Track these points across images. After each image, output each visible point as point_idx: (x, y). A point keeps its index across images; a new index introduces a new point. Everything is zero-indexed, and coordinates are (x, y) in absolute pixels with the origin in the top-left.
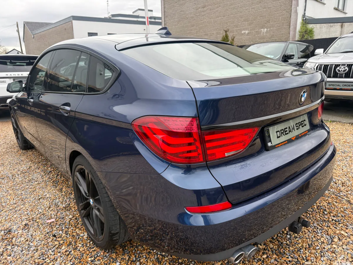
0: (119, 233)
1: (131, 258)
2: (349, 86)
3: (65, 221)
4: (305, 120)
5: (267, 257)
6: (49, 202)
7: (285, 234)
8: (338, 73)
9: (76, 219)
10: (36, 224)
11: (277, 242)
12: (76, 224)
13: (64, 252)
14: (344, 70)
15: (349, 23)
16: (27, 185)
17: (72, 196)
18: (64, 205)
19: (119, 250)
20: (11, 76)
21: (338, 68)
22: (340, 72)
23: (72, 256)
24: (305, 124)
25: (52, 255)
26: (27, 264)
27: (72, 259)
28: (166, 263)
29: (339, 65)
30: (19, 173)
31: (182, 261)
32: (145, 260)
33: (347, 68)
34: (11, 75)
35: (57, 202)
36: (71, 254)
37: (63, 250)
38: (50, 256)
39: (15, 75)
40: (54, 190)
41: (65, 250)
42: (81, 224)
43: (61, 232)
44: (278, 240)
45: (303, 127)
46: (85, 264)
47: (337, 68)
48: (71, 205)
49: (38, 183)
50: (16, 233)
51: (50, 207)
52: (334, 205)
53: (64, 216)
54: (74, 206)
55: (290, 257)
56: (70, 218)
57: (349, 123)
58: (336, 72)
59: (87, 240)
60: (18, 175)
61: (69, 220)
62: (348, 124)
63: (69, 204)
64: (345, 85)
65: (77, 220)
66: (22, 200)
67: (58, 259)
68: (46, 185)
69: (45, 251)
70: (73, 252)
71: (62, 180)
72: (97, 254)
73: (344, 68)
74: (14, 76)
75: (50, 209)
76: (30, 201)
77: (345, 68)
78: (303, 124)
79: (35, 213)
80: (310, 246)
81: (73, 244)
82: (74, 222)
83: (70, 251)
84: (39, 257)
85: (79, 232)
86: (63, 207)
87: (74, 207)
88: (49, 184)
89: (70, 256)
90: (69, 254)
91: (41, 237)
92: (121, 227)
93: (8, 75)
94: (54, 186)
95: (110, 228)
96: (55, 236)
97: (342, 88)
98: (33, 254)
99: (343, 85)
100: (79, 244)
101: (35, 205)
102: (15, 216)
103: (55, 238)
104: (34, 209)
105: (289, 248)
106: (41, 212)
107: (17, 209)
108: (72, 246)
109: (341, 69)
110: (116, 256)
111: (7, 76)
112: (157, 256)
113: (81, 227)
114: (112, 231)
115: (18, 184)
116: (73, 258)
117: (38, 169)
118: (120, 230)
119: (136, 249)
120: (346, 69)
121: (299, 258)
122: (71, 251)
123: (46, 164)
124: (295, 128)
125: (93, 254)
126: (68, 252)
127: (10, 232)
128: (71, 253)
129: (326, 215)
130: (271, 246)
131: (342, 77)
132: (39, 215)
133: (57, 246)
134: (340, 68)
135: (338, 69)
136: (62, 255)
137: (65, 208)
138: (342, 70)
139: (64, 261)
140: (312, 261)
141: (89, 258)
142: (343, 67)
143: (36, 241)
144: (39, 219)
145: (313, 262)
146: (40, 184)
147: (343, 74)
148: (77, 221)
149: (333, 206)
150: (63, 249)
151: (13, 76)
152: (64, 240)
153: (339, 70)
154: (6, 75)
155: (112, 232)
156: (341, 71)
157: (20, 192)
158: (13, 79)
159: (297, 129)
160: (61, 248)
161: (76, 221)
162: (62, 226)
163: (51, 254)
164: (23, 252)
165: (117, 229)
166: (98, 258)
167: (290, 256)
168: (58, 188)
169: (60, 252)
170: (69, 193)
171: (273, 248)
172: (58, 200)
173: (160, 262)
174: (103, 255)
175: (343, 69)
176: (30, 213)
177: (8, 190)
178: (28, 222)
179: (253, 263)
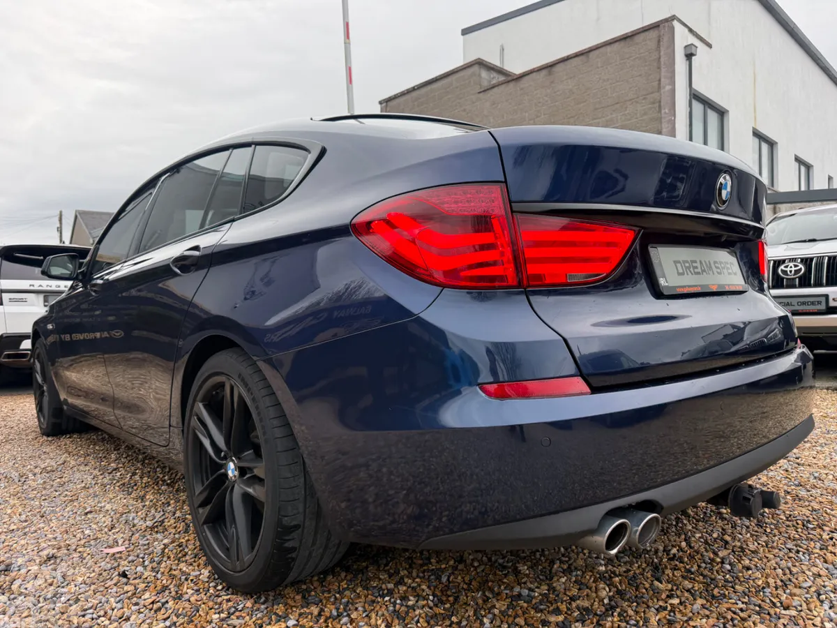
0: (300, 530)
1: (324, 611)
2: (813, 303)
3: (151, 549)
5: (681, 603)
6: (112, 517)
7: (718, 564)
8: (783, 279)
9: (180, 546)
10: (76, 555)
11: (701, 577)
12: (180, 555)
13: (147, 604)
14: (795, 271)
15: (789, 205)
16: (56, 491)
17: (170, 508)
18: (149, 523)
19: (294, 598)
20: (40, 288)
21: (782, 267)
22: (787, 275)
23: (170, 611)
24: (734, 272)
25: (116, 610)
26: (50, 626)
27: (169, 617)
28: (418, 619)
29: (784, 261)
30: (37, 470)
31: (460, 618)
32: (364, 615)
33: (801, 266)
34: (40, 286)
35: (131, 518)
36: (166, 608)
37: (145, 600)
38: (110, 612)
39: (51, 287)
40: (125, 499)
41: (150, 601)
42: (193, 556)
43: (140, 569)
44: (702, 575)
45: (729, 274)
46: (205, 625)
47: (779, 266)
48: (166, 524)
49: (85, 487)
50: (23, 571)
51: (112, 528)
52: (827, 513)
53: (148, 542)
54: (175, 525)
55: (739, 602)
56: (164, 544)
57: (828, 389)
58: (778, 275)
59: (207, 582)
60: (35, 475)
61: (162, 546)
62: (825, 391)
63: (163, 522)
64: (804, 303)
65: (181, 548)
66: (42, 516)
67: (133, 618)
68: (105, 491)
69: (97, 602)
70: (171, 603)
71: (144, 481)
72: (235, 607)
73: (796, 266)
74: (49, 288)
75: (113, 531)
76: (61, 518)
77: (798, 266)
78: (728, 268)
79: (75, 536)
80: (787, 583)
81: (172, 590)
82: (175, 551)
83: (164, 600)
84: (83, 613)
85: (187, 568)
86: (147, 526)
87: (175, 527)
88: (112, 488)
89: (163, 611)
90: (159, 609)
91: (89, 577)
92: (307, 510)
93: (33, 286)
94: (123, 491)
95: (279, 508)
96: (124, 575)
97: (798, 310)
98: (67, 608)
99: (799, 304)
100: (188, 588)
101: (74, 522)
102: (23, 542)
103: (125, 580)
104: (72, 530)
105: (733, 587)
106: (89, 536)
107: (27, 530)
108: (170, 593)
109: (788, 269)
110: (286, 610)
111: (32, 288)
112: (394, 607)
113: (193, 560)
114: (286, 518)
115: (32, 490)
116: (173, 614)
117: (86, 465)
118: (304, 520)
119: (338, 595)
120: (801, 269)
121: (763, 604)
122: (167, 602)
123: (105, 457)
125: (225, 606)
126: (159, 604)
127: (6, 573)
128: (166, 606)
129: (813, 529)
130: (688, 584)
131: (793, 286)
132: (82, 542)
133: (130, 594)
134: (786, 267)
135: (782, 270)
136: (142, 610)
137: (152, 528)
138: (791, 271)
139: (148, 621)
140: (799, 608)
141: (215, 613)
142: (791, 264)
143: (76, 586)
144: (85, 547)
145: (801, 611)
146: (88, 488)
147: (796, 278)
148: (181, 551)
149: (824, 515)
150: (146, 597)
151: (45, 288)
152: (148, 583)
153: (784, 272)
154: (30, 285)
155: (286, 521)
156: (789, 273)
157: (37, 503)
158: (45, 296)
160: (140, 598)
161: (179, 550)
162: (143, 558)
163: (113, 607)
164: (40, 605)
165: (298, 513)
166: (237, 614)
167: (739, 600)
168: (133, 495)
169: (137, 604)
170: (163, 503)
171: (692, 588)
172: (133, 515)
173: (402, 618)
174: (252, 608)
175: (793, 269)
176: (61, 536)
177: (7, 499)
178: (55, 551)
179: (646, 615)
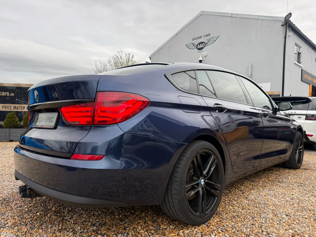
4: (53, 118)
24: (52, 121)
45: (49, 122)
78: (51, 120)
124: (45, 120)
159: (45, 121)
